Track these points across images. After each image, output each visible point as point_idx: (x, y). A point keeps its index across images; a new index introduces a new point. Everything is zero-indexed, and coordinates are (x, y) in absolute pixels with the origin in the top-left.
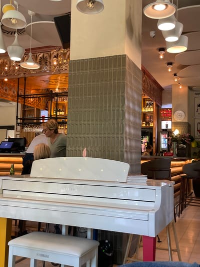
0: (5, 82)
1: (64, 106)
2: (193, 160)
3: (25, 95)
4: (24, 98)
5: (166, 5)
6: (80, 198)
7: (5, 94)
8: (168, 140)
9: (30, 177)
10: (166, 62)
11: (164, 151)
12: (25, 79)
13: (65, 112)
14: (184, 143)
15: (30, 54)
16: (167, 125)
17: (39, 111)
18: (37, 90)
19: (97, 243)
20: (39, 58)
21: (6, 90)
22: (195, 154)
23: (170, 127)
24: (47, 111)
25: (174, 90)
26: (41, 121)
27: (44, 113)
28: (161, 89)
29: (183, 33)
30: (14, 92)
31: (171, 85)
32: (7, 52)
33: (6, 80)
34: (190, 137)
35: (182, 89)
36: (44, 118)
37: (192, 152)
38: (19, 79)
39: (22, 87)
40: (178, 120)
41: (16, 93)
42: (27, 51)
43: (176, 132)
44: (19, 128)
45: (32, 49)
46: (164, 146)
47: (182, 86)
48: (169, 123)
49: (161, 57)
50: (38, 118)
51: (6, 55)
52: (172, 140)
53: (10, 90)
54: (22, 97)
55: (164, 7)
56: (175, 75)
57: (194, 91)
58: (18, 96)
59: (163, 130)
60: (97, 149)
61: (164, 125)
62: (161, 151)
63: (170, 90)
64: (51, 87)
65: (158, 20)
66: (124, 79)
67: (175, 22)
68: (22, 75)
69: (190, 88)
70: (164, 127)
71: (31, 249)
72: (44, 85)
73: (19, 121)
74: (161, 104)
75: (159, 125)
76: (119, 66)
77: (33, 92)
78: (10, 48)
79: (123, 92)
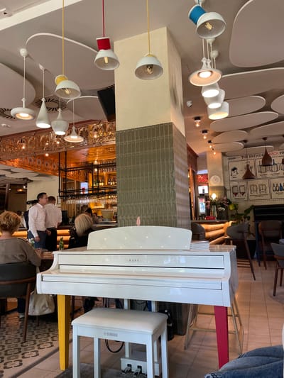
0: (46, 157)
1: (103, 178)
2: (231, 222)
3: (66, 169)
4: (66, 171)
5: (211, 72)
6: (143, 269)
7: (46, 169)
8: (207, 204)
9: (86, 250)
10: (201, 130)
11: (203, 215)
12: (66, 152)
13: (104, 183)
14: (223, 206)
15: (74, 128)
16: (204, 190)
17: (79, 183)
18: (77, 163)
19: (166, 317)
20: (80, 132)
21: (47, 165)
22: (233, 216)
23: (206, 192)
24: (86, 183)
25: (209, 157)
26: (82, 193)
27: (84, 185)
28: (196, 156)
29: (225, 100)
30: (54, 167)
31: (205, 153)
32: (51, 128)
33: (47, 155)
34: (227, 200)
35: (216, 156)
36: (84, 190)
37: (230, 214)
38: (59, 153)
39: (62, 161)
40: (214, 185)
41: (56, 168)
42: (71, 125)
43: (214, 196)
44: (60, 201)
45: (75, 123)
46: (202, 210)
47: (217, 152)
48: (206, 188)
49: (198, 125)
50: (79, 190)
51: (50, 129)
52: (211, 204)
53: (51, 164)
54: (63, 171)
55: (210, 73)
56: (210, 142)
57: (227, 156)
58: (60, 169)
59: (201, 195)
60: (149, 217)
61: (201, 190)
62: (200, 215)
63: (204, 157)
64: (90, 160)
65: (201, 87)
66: (172, 146)
67: (219, 88)
68: (64, 150)
69: (224, 154)
70: (200, 192)
71: (98, 328)
72: (83, 158)
73: (61, 194)
74: (197, 170)
75: (196, 190)
76: (166, 134)
77: (72, 165)
78: (54, 123)
79: (172, 159)
